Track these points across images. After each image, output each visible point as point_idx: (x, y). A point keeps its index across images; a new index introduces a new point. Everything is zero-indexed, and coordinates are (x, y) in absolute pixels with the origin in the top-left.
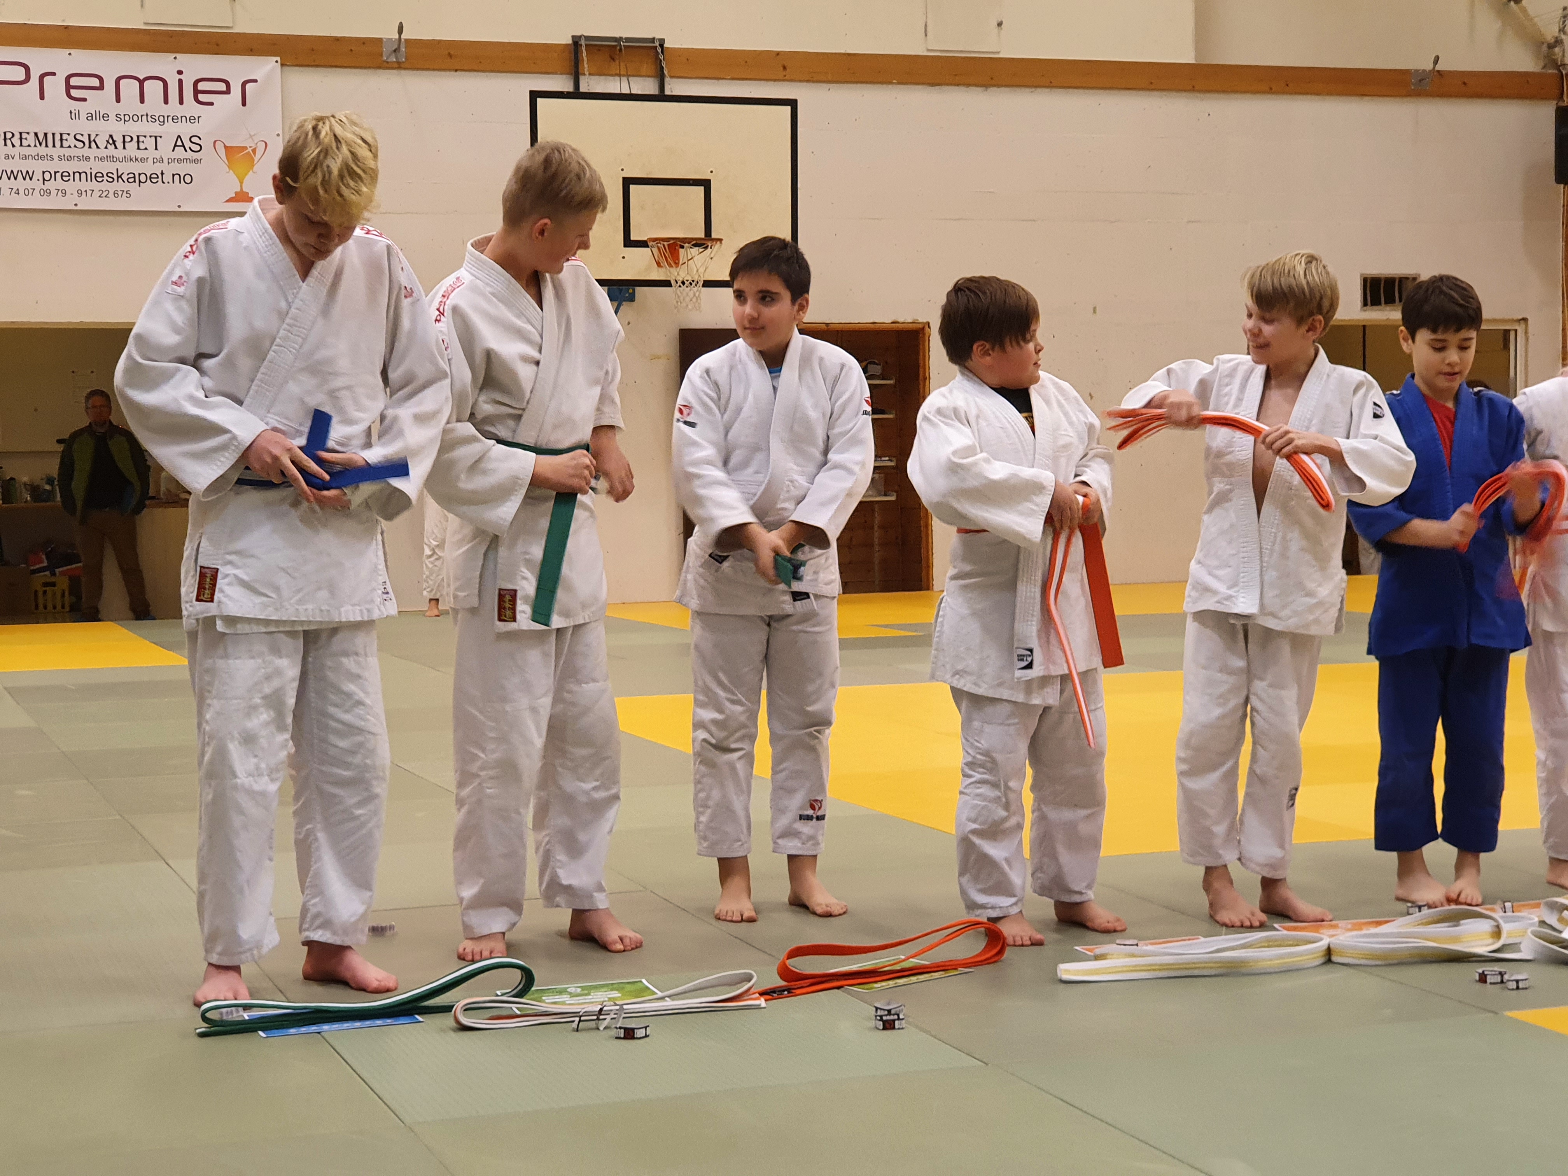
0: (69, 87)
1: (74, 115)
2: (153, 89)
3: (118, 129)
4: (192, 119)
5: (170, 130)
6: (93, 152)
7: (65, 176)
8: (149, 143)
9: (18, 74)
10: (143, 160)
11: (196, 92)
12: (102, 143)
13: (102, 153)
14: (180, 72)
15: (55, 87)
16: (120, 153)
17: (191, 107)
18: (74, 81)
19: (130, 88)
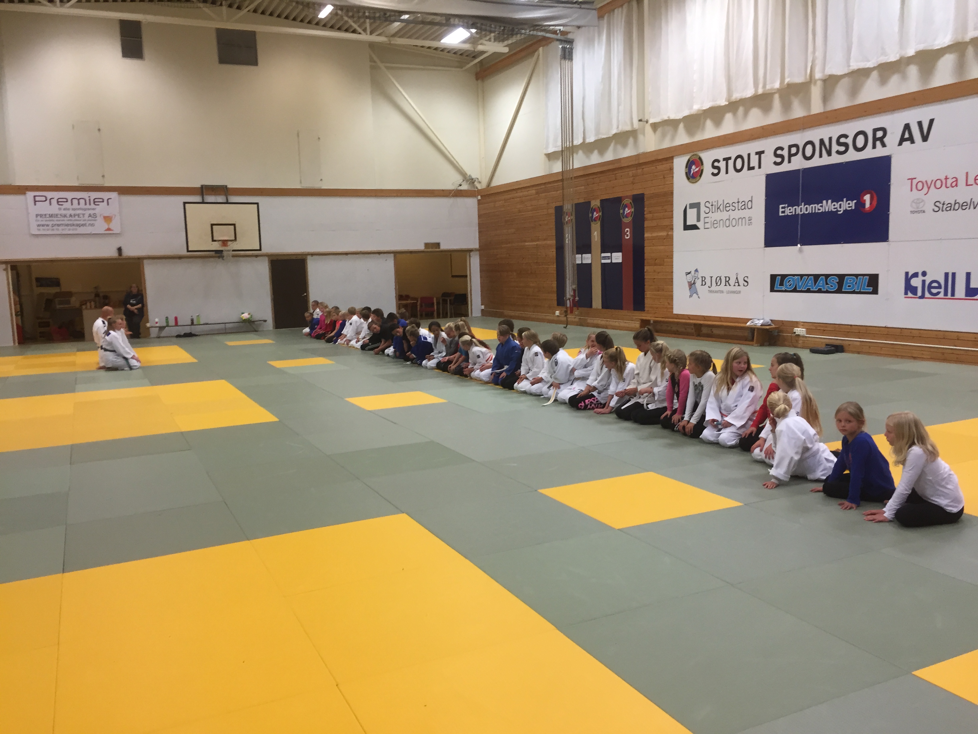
0: (58, 202)
1: (60, 209)
2: (82, 201)
3: (73, 212)
4: (94, 209)
5: (87, 213)
6: (65, 219)
7: (58, 225)
8: (81, 216)
9: (44, 199)
10: (80, 220)
11: (94, 202)
12: (68, 216)
13: (68, 219)
14: (89, 197)
15: (54, 202)
16: (73, 219)
17: (93, 206)
18: (60, 200)
19: (75, 202)
